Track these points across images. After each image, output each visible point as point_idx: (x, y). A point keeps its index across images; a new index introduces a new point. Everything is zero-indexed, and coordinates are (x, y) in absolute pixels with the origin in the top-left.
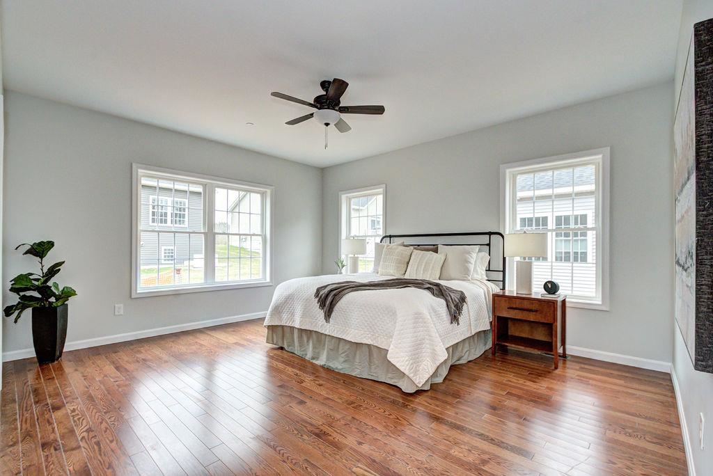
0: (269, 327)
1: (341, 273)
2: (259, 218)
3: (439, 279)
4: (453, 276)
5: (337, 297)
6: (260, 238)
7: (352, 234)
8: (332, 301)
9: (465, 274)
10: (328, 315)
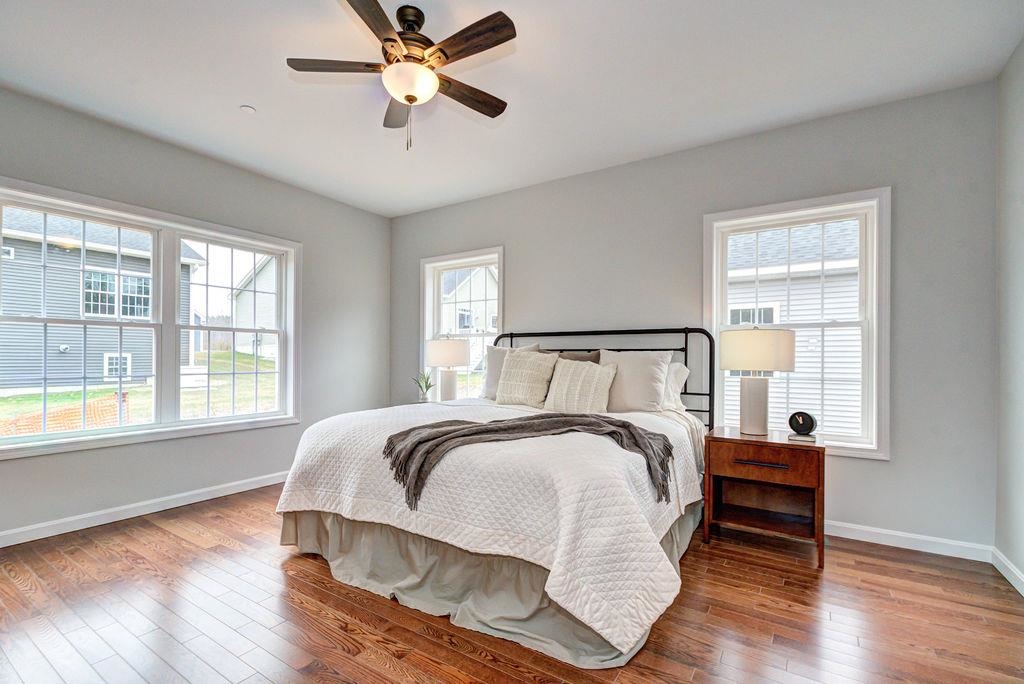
0: (287, 515)
1: (425, 401)
2: (272, 300)
3: (608, 411)
4: (630, 404)
5: (432, 456)
6: (275, 337)
7: (444, 331)
8: (422, 466)
9: (652, 403)
10: (414, 495)
